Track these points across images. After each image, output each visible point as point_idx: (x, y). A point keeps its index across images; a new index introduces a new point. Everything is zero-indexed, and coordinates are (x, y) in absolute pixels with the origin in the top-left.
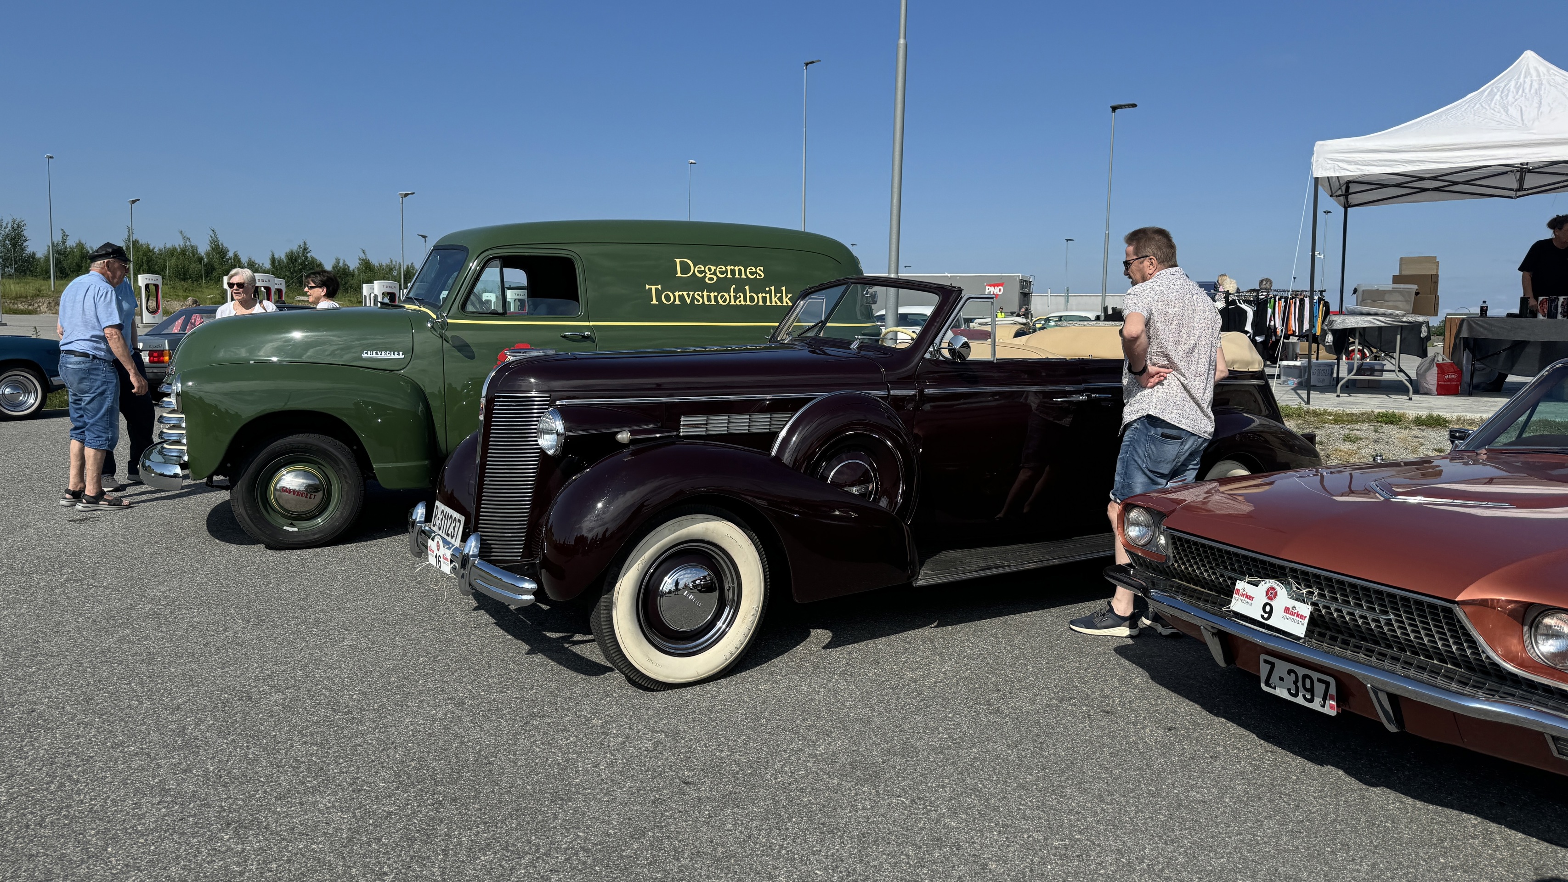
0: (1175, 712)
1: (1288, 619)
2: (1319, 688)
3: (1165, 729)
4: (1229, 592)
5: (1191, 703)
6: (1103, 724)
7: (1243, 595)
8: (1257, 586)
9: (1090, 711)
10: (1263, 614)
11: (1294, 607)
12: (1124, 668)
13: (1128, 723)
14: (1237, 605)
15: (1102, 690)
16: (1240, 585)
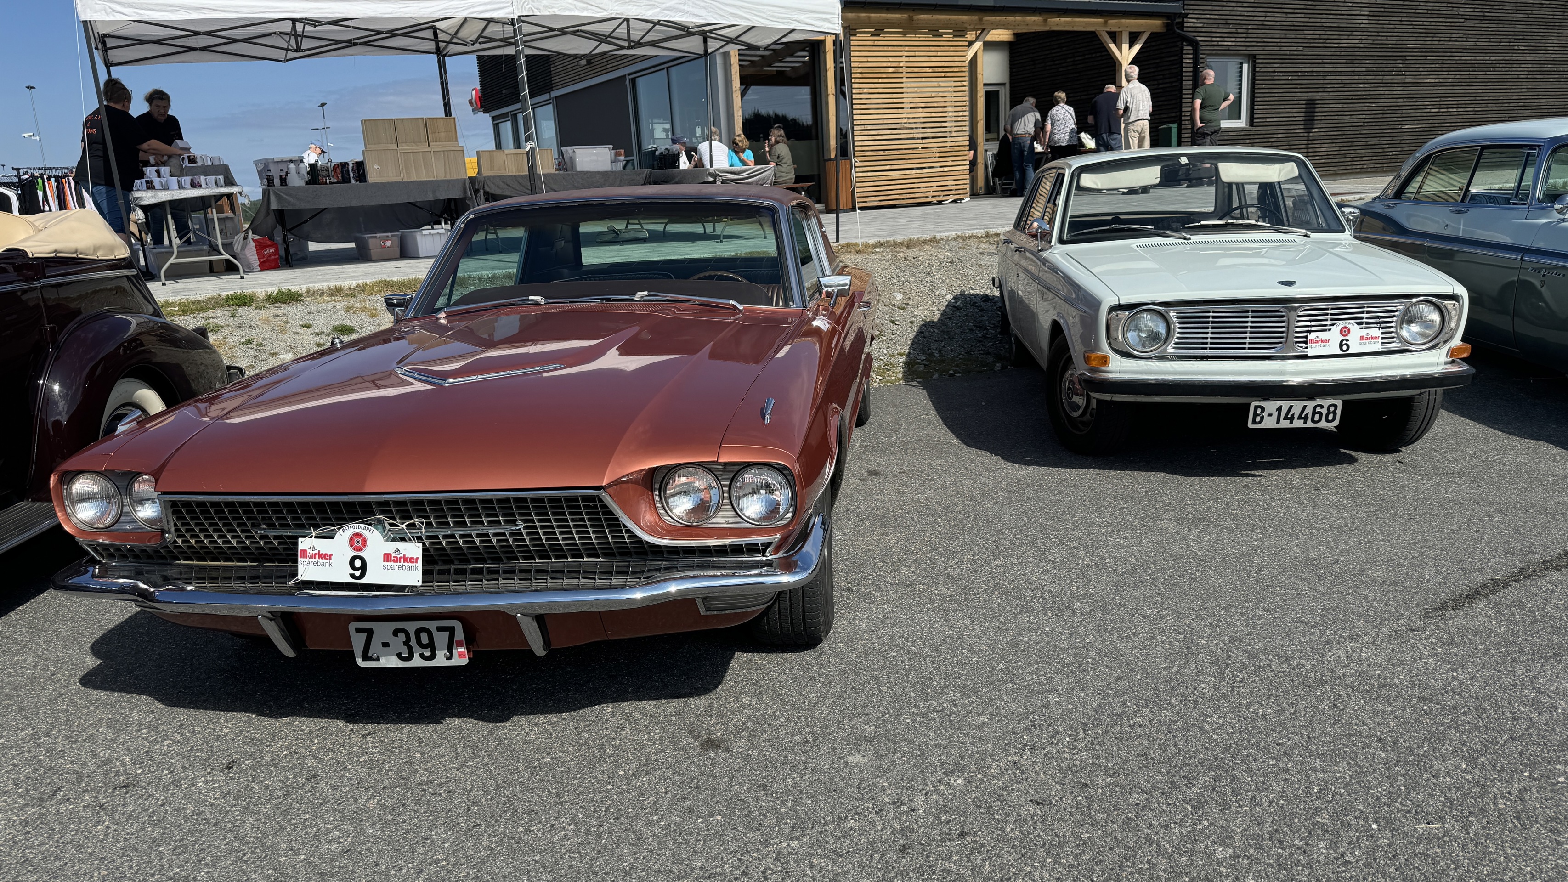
0: (218, 738)
1: (394, 568)
2: (441, 639)
3: (222, 771)
4: (291, 555)
5: (229, 714)
6: (131, 808)
7: (314, 556)
8: (333, 538)
9: (97, 797)
10: (353, 572)
11: (397, 550)
12: (104, 705)
13: (167, 787)
14: (307, 571)
15: (94, 755)
16: (304, 544)
